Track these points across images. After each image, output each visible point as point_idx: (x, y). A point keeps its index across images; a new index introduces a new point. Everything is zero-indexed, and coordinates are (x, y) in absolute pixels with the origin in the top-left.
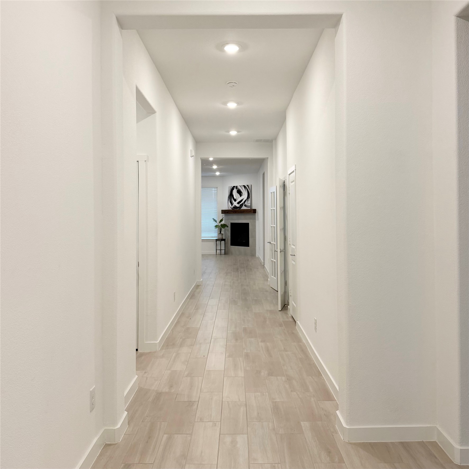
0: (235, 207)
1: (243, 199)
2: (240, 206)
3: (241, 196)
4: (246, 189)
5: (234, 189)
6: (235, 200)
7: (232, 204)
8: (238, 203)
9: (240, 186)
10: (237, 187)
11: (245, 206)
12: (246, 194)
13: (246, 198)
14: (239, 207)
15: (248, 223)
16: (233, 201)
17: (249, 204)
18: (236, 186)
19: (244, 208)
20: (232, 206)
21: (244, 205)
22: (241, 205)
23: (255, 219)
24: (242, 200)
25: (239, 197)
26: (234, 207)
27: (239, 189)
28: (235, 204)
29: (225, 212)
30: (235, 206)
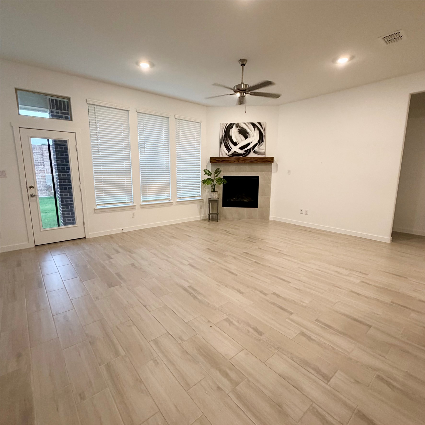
0: (236, 154)
1: (251, 142)
2: (244, 152)
3: (246, 138)
4: (256, 128)
5: (232, 127)
6: (235, 144)
7: (229, 149)
8: (241, 148)
9: (245, 123)
10: (238, 125)
11: (255, 152)
12: (257, 136)
13: (257, 142)
14: (244, 154)
15: (258, 177)
16: (232, 146)
17: (263, 149)
18: (236, 122)
19: (252, 155)
20: (229, 152)
21: (252, 151)
22: (248, 152)
23: (271, 171)
24: (248, 144)
25: (243, 140)
26: (233, 154)
27: (242, 128)
28: (236, 149)
29: (217, 161)
30: (235, 152)
